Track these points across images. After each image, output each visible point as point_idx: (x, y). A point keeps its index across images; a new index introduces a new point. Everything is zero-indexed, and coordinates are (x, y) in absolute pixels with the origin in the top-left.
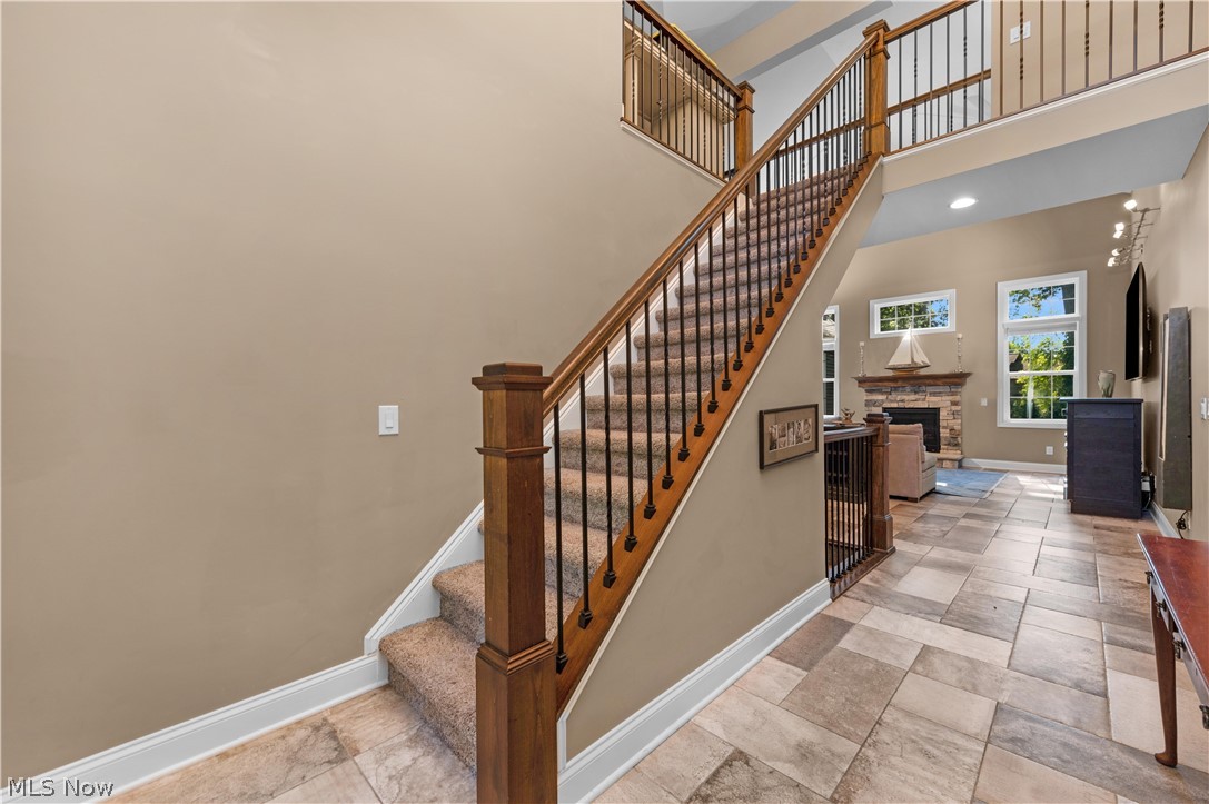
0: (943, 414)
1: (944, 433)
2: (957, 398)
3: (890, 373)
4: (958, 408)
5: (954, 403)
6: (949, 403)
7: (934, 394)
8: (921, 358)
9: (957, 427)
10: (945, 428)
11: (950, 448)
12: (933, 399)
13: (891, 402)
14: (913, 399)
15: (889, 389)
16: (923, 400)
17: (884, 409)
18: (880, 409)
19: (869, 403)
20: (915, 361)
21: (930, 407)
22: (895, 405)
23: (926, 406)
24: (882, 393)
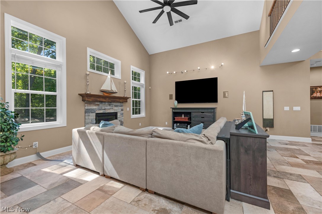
0: (118, 115)
4: (123, 112)
5: (122, 110)
6: (120, 110)
7: (116, 106)
9: (123, 120)
12: (116, 108)
13: (100, 110)
14: (109, 108)
15: (99, 103)
16: (113, 109)
17: (97, 114)
18: (94, 114)
19: (87, 111)
20: (112, 89)
21: (115, 112)
22: (101, 112)
23: (113, 112)
24: (96, 105)
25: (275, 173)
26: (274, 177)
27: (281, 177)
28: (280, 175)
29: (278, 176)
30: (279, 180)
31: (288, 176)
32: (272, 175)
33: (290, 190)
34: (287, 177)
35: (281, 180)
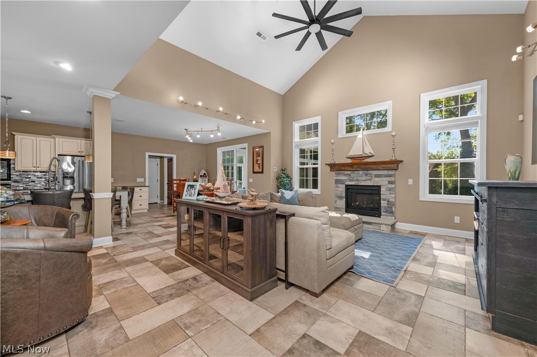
0: (383, 190)
1: (384, 204)
2: (392, 179)
3: (349, 161)
4: (393, 186)
5: (390, 183)
6: (387, 183)
7: (377, 176)
8: (369, 150)
9: (392, 200)
10: (384, 200)
11: (388, 214)
12: (377, 179)
13: (351, 181)
14: (364, 179)
15: (349, 172)
16: (371, 180)
17: (346, 186)
18: (344, 186)
19: (337, 182)
20: (365, 152)
21: (375, 185)
22: (353, 183)
23: (372, 184)
24: (346, 175)
25: (190, 285)
26: (187, 280)
27: (180, 284)
28: (184, 286)
29: (184, 284)
30: (181, 279)
31: (173, 291)
32: (191, 280)
33: (167, 274)
34: (175, 288)
35: (179, 279)
